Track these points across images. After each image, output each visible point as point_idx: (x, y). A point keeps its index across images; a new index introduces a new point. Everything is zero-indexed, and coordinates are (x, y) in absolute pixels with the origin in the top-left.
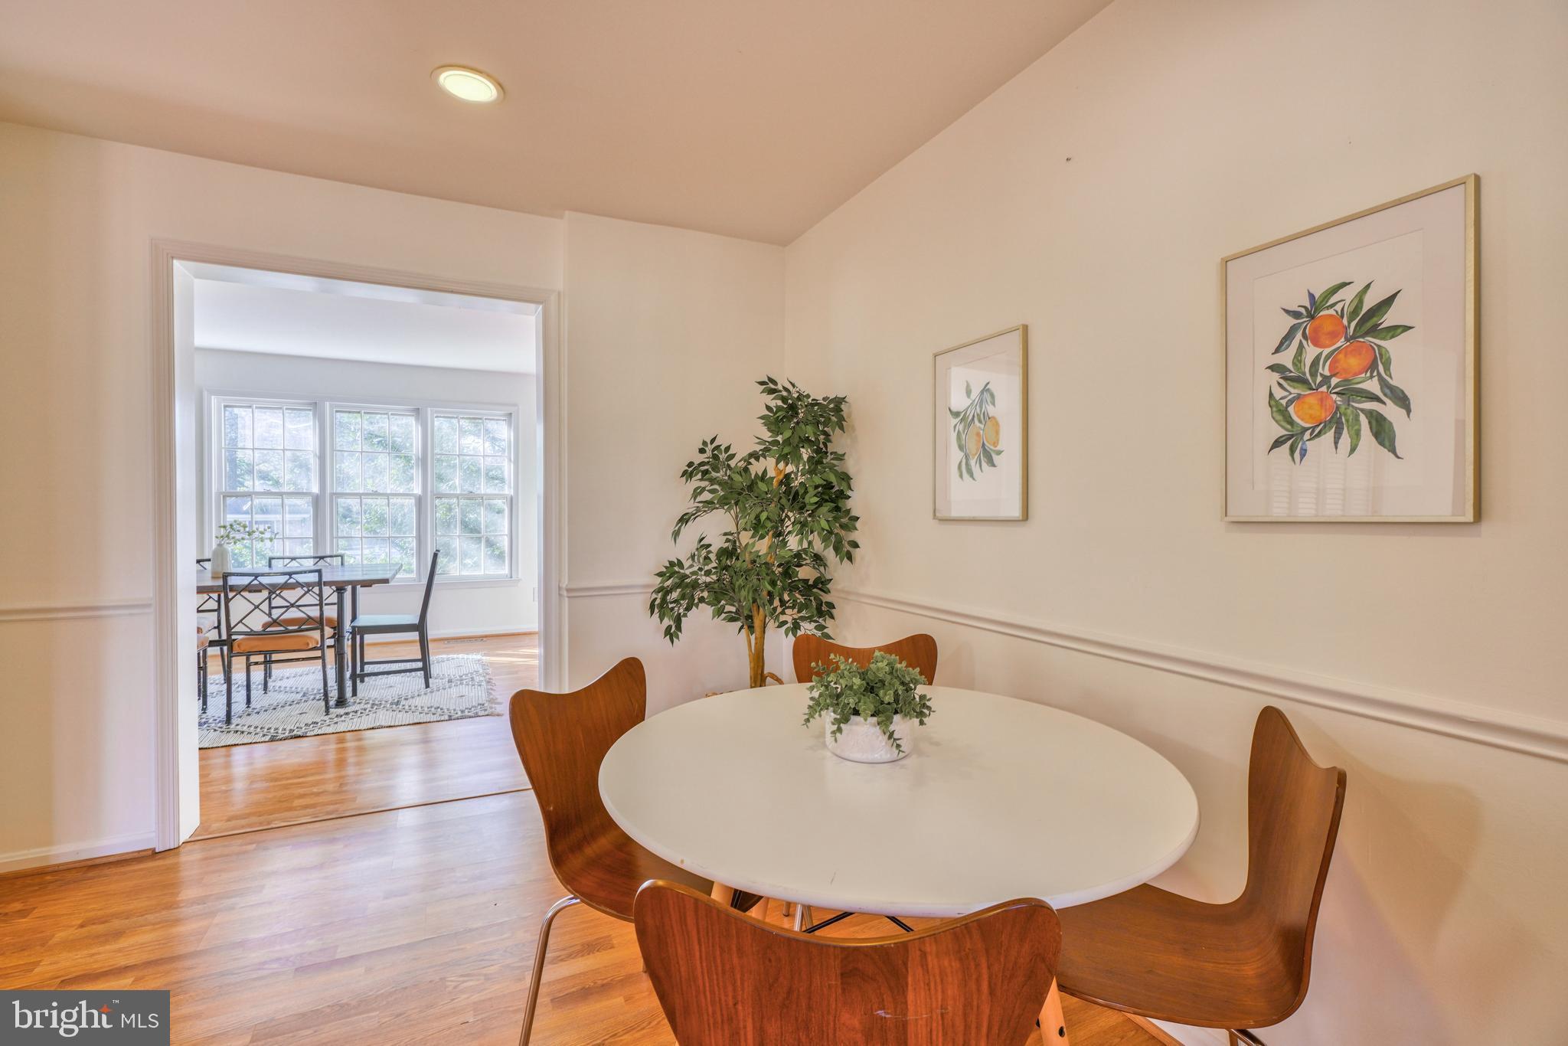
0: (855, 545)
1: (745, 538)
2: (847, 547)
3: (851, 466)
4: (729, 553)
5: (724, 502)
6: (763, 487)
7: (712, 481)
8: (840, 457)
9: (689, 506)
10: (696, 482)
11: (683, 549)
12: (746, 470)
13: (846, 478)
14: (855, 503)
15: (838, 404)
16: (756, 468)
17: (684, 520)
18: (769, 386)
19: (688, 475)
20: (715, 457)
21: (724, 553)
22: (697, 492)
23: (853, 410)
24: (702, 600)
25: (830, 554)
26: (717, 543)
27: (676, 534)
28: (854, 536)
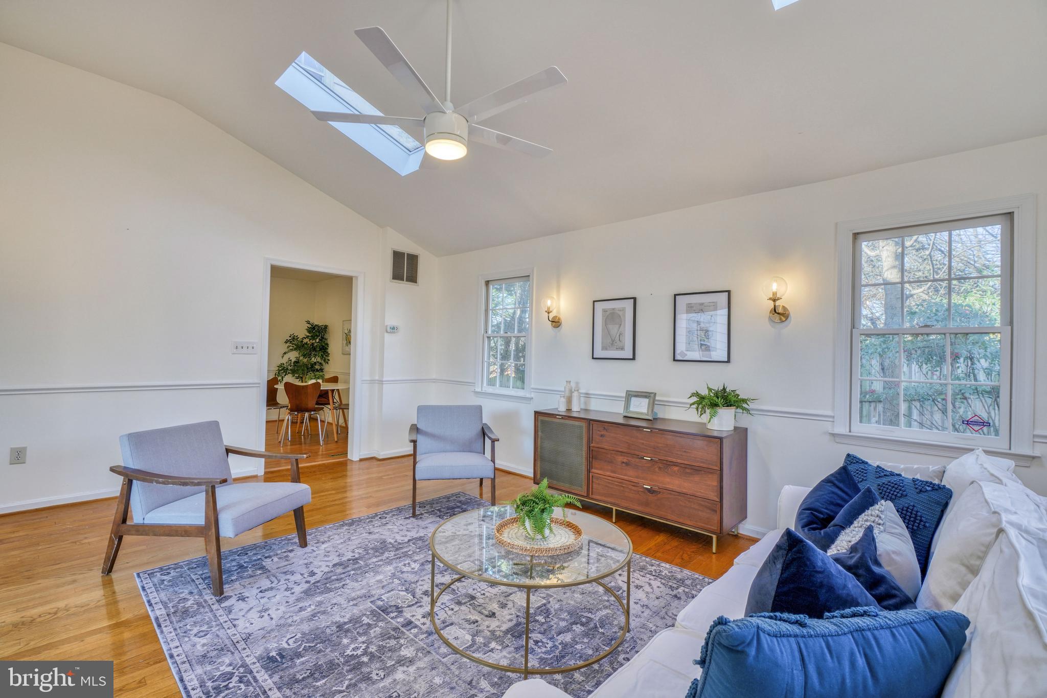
0: (329, 360)
1: (301, 358)
2: (327, 361)
3: (329, 342)
4: (296, 362)
5: (295, 349)
6: (306, 346)
7: (293, 344)
8: (326, 339)
9: (287, 350)
10: (288, 344)
11: (284, 360)
12: (302, 341)
13: (327, 344)
14: (329, 350)
15: (326, 327)
16: (305, 341)
17: (285, 353)
18: (308, 322)
19: (286, 342)
20: (294, 338)
21: (295, 362)
22: (288, 347)
23: (330, 329)
24: (289, 373)
25: (323, 362)
26: (294, 360)
27: (283, 357)
28: (329, 358)
